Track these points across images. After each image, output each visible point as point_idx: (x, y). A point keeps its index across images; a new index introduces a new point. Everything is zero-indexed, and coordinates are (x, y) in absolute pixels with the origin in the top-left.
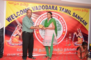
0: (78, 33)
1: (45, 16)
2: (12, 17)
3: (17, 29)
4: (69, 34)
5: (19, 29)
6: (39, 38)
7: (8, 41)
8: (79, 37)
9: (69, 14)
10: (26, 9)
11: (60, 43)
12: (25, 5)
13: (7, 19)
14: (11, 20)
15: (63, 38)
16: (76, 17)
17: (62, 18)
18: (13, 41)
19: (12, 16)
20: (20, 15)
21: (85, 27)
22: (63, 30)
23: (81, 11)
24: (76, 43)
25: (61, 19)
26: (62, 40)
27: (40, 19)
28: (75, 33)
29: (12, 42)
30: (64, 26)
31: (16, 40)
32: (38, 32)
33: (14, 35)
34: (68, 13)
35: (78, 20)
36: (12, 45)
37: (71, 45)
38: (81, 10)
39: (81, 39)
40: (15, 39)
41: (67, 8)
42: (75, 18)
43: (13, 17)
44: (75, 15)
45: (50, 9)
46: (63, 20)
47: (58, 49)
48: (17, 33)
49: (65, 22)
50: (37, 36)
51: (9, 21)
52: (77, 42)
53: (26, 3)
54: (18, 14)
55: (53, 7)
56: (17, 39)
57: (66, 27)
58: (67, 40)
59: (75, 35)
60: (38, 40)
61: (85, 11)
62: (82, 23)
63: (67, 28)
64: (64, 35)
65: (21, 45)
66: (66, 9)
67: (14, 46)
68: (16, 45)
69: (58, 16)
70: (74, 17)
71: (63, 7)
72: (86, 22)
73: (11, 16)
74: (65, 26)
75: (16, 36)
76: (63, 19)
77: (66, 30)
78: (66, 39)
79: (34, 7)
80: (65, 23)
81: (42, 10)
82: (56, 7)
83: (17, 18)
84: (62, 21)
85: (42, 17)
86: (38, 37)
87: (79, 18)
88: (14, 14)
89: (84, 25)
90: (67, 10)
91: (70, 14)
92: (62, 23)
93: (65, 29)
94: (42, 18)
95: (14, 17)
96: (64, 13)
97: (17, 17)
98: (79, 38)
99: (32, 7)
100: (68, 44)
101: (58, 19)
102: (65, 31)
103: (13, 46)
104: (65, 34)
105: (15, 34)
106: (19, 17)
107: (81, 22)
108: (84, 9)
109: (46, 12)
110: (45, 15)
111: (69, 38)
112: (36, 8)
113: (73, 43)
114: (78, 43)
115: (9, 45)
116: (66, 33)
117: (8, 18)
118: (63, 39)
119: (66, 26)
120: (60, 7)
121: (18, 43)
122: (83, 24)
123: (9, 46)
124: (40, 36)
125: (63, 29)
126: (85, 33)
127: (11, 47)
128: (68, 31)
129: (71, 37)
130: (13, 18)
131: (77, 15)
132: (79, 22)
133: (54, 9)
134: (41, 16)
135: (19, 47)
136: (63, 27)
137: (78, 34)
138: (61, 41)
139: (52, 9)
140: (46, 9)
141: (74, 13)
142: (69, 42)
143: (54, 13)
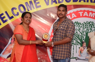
1: (71, 17)
3: (11, 43)
19: (2, 16)
20: (18, 14)
45: (82, 2)
54: (15, 12)
75: (8, 57)
88: (6, 12)
106: (18, 17)
109: (72, 7)
110: (71, 14)
130: (4, 19)
133: (91, 2)
139: (88, 1)
140: (74, 1)
143: (90, 9)
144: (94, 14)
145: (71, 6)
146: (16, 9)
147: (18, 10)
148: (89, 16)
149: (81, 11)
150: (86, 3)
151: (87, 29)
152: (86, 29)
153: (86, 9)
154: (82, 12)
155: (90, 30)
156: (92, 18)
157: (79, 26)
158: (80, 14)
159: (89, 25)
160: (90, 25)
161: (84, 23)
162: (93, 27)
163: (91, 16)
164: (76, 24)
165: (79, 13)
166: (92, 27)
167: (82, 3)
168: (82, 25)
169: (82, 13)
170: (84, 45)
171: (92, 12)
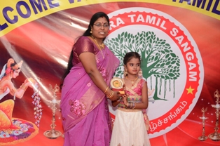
1: (115, 23)
3: (5, 75)
4: (212, 93)
5: (16, 75)
11: (176, 129)
15: (187, 108)
17: (182, 28)
22: (188, 78)
25: (178, 35)
30: (189, 59)
34: (208, 9)
46: (186, 37)
48: (8, 91)
56: (4, 111)
57: (198, 66)
58: (204, 118)
63: (201, 68)
64: (193, 96)
65: (20, 137)
68: (2, 136)
69: (167, 21)
74: (195, 61)
76: (187, 33)
77: (198, 78)
78: (201, 114)
80: (196, 50)
92: (182, 49)
93: (195, 73)
96: (191, 7)
100: (207, 134)
101: (168, 32)
102: (195, 79)
104: (195, 91)
110: (114, 19)
111: (215, 109)
116: (200, 89)
118: (188, 112)
119: (200, 61)
121: (12, 127)
125: (188, 71)
136: (188, 67)
142: (214, 124)
144: (154, 18)
145: (114, 3)
146: (11, 9)
147: (15, 13)
148: (147, 22)
149: (132, 13)
151: (143, 46)
152: (141, 46)
153: (141, 10)
154: (135, 15)
155: (148, 47)
156: (151, 25)
157: (130, 40)
158: (130, 18)
159: (146, 38)
160: (148, 39)
161: (138, 34)
162: (153, 41)
163: (150, 22)
164: (123, 36)
165: (129, 16)
166: (151, 41)
168: (135, 39)
169: (134, 17)
170: (140, 75)
171: (151, 15)
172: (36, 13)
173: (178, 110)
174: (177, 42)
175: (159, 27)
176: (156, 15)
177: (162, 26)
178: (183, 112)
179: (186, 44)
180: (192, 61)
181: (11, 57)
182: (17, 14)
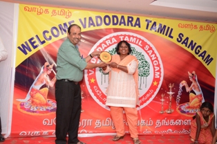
0: (189, 84)
1: (111, 41)
2: (32, 44)
3: (43, 72)
4: (168, 85)
5: (49, 72)
6: (95, 95)
7: (21, 101)
8: (192, 92)
9: (167, 38)
10: (65, 24)
11: (146, 106)
12: (64, 14)
13: (19, 48)
14: (30, 50)
15: (153, 94)
16: (186, 44)
17: (152, 46)
18: (35, 100)
19: (32, 41)
20: (50, 38)
21: (208, 67)
22: (154, 76)
23: (198, 29)
24: (184, 107)
25: (149, 50)
26: (151, 100)
27: (100, 48)
28: (183, 83)
29: (33, 102)
30: (155, 65)
31: (41, 97)
32: (93, 81)
33: (36, 86)
34: (166, 35)
35: (189, 50)
36: (32, 109)
37: (173, 111)
38: (198, 27)
39: (197, 97)
40: (38, 95)
41: (164, 22)
42: (183, 46)
43: (34, 42)
44: (184, 39)
46: (153, 51)
47: (142, 120)
49: (158, 55)
50: (92, 88)
51: (26, 53)
52: (186, 105)
53: (66, 10)
54: (48, 35)
55: (130, 20)
56: (42, 95)
57: (160, 69)
58: (163, 100)
59: (184, 88)
60: (95, 98)
61: (208, 28)
62: (200, 59)
63: (162, 70)
64: (156, 87)
66: (161, 25)
67: (36, 112)
68: (41, 110)
69: (143, 41)
70: (180, 44)
71: (153, 20)
72: (209, 56)
73: (30, 40)
74: (159, 66)
76: (154, 48)
78: (161, 98)
79: (85, 19)
80: (160, 59)
81: (103, 26)
82: (138, 19)
83: (45, 44)
84: (152, 54)
85: (104, 42)
86: (93, 91)
87: (192, 45)
88: (37, 36)
89: (204, 63)
90: (165, 26)
91: (172, 37)
92: (151, 58)
93: (158, 73)
94: (103, 45)
95: (37, 43)
96: (156, 33)
97: (43, 42)
98: (191, 95)
99: (80, 20)
100: (165, 110)
101: (143, 48)
102: (158, 77)
103: (33, 112)
104: (158, 84)
105: (38, 83)
106: (50, 42)
107: (197, 56)
108: (204, 24)
109: (112, 31)
110: (110, 39)
111: (169, 95)
112: (89, 22)
113: (178, 107)
114: (189, 107)
115: (25, 109)
116: (161, 83)
117: (23, 45)
118: (153, 96)
119: (162, 66)
120: (147, 20)
121: (47, 105)
122: (202, 61)
123: (25, 112)
124: (99, 89)
125: (154, 72)
126: (208, 82)
127: (29, 115)
128: (165, 78)
129: (172, 91)
130: (35, 45)
131: (187, 39)
132: (193, 57)
133: (132, 26)
134: (101, 41)
135: (48, 114)
136: (154, 69)
137: (189, 86)
138: (148, 102)
139: (128, 25)
140: (114, 24)
141: (181, 35)
142: (169, 104)
143: (131, 34)
144: (135, 39)
145: (110, 29)
146: (48, 32)
147: (50, 34)
148: (130, 41)
149: (121, 35)
150: (126, 27)
154: (123, 37)
162: (134, 53)
163: (132, 41)
165: (120, 37)
167: (122, 26)
171: (133, 37)
172: (63, 34)
173: (148, 95)
174: (148, 54)
175: (138, 45)
176: (136, 37)
177: (140, 44)
178: (151, 96)
179: (154, 55)
180: (157, 66)
181: (46, 61)
182: (51, 35)
